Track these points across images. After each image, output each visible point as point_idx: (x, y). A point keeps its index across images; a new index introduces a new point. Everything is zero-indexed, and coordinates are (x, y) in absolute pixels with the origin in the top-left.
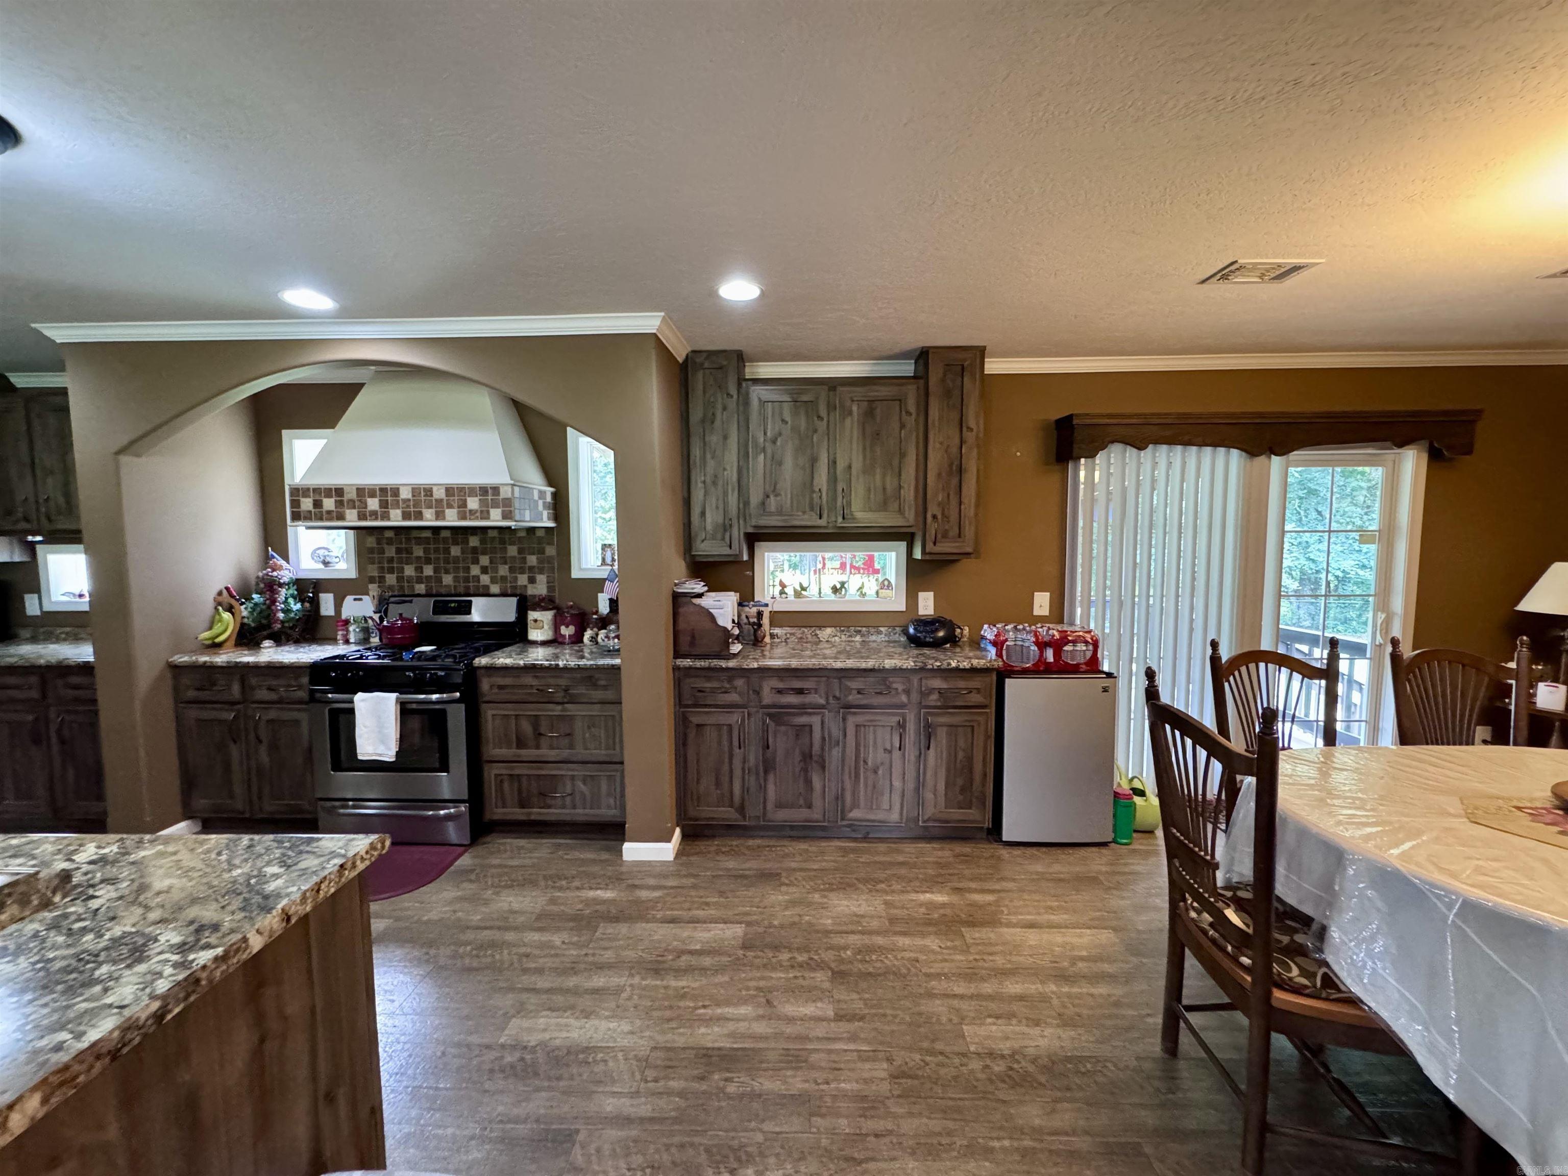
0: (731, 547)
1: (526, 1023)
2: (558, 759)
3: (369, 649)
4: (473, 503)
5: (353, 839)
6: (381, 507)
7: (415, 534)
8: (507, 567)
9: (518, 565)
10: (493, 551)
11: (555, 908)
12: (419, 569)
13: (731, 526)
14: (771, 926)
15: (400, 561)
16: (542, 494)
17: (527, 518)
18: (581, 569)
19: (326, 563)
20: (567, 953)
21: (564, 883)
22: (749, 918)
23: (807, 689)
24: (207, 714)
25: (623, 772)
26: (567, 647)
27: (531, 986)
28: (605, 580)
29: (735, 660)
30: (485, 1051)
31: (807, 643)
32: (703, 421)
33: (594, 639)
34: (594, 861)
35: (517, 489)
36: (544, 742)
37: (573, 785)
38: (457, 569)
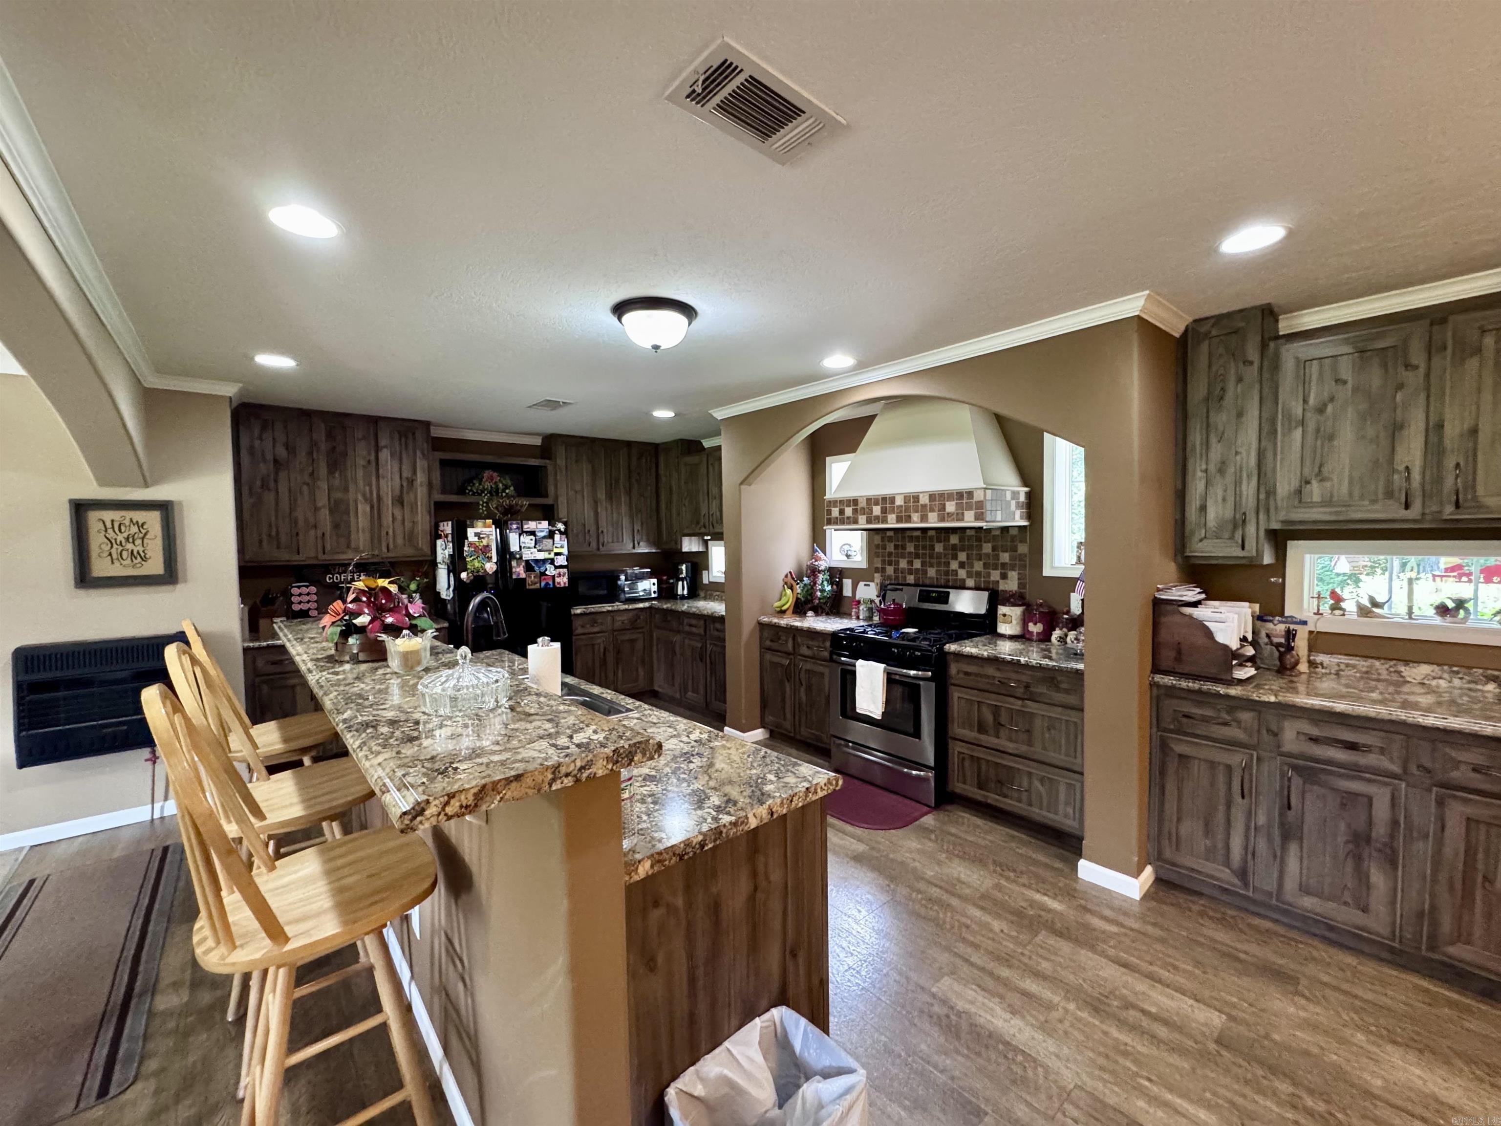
0: (1243, 548)
1: (956, 987)
2: (1015, 752)
3: (870, 626)
4: (951, 507)
5: (818, 772)
6: (882, 512)
7: (908, 533)
8: (981, 563)
9: (991, 562)
10: (970, 547)
11: (999, 895)
12: (910, 563)
13: (1244, 521)
14: (1267, 1036)
15: (897, 556)
16: (1015, 494)
17: (999, 518)
18: (1053, 567)
19: (848, 556)
20: (1004, 943)
21: (1012, 875)
22: (1234, 1013)
23: (1364, 746)
24: (776, 659)
25: (1082, 783)
26: (1034, 644)
27: (967, 957)
28: (1078, 579)
29: (1239, 688)
30: (919, 990)
31: (1378, 680)
32: (1207, 399)
33: (1063, 640)
34: (1046, 866)
35: (989, 492)
36: (1003, 733)
37: (1030, 783)
38: (939, 564)
